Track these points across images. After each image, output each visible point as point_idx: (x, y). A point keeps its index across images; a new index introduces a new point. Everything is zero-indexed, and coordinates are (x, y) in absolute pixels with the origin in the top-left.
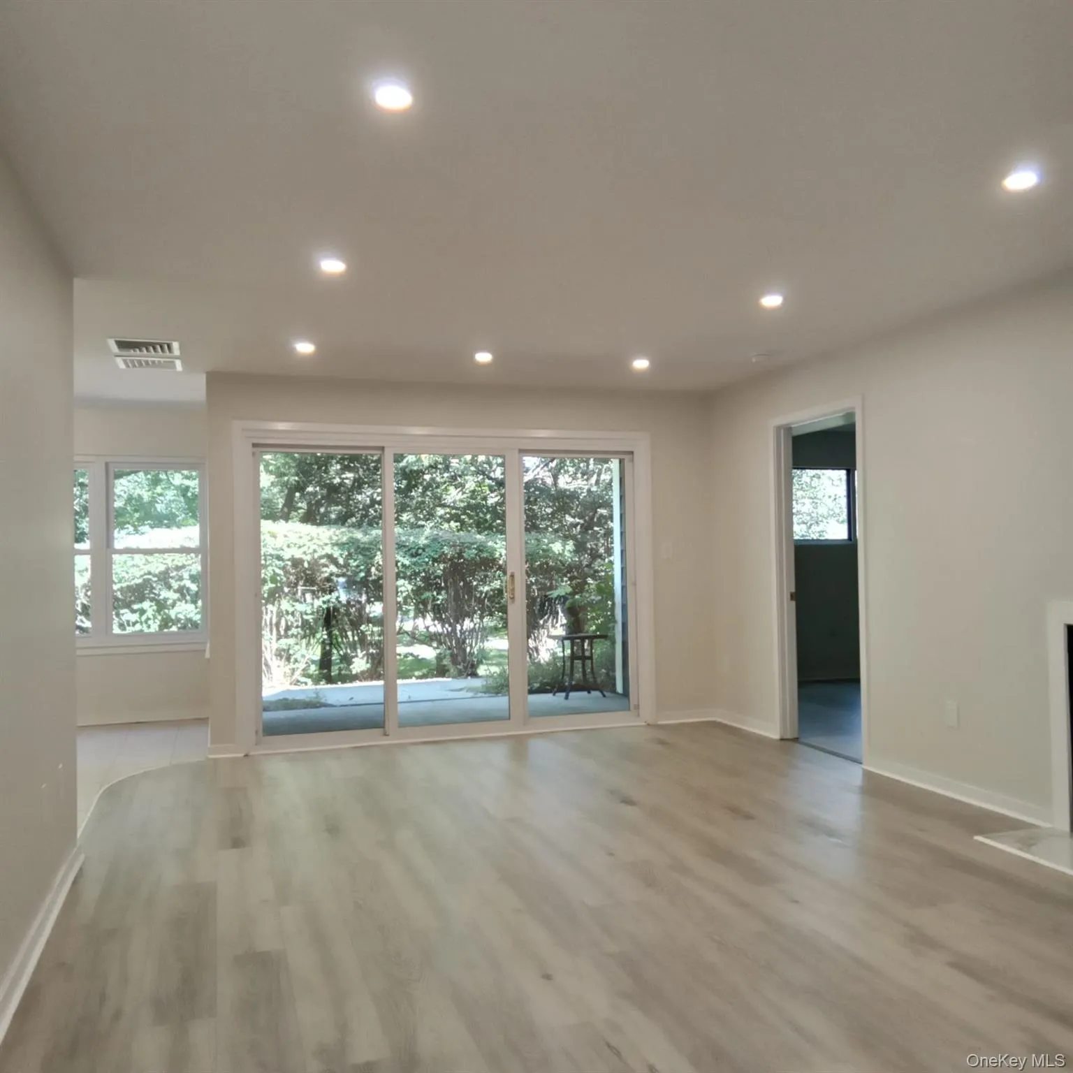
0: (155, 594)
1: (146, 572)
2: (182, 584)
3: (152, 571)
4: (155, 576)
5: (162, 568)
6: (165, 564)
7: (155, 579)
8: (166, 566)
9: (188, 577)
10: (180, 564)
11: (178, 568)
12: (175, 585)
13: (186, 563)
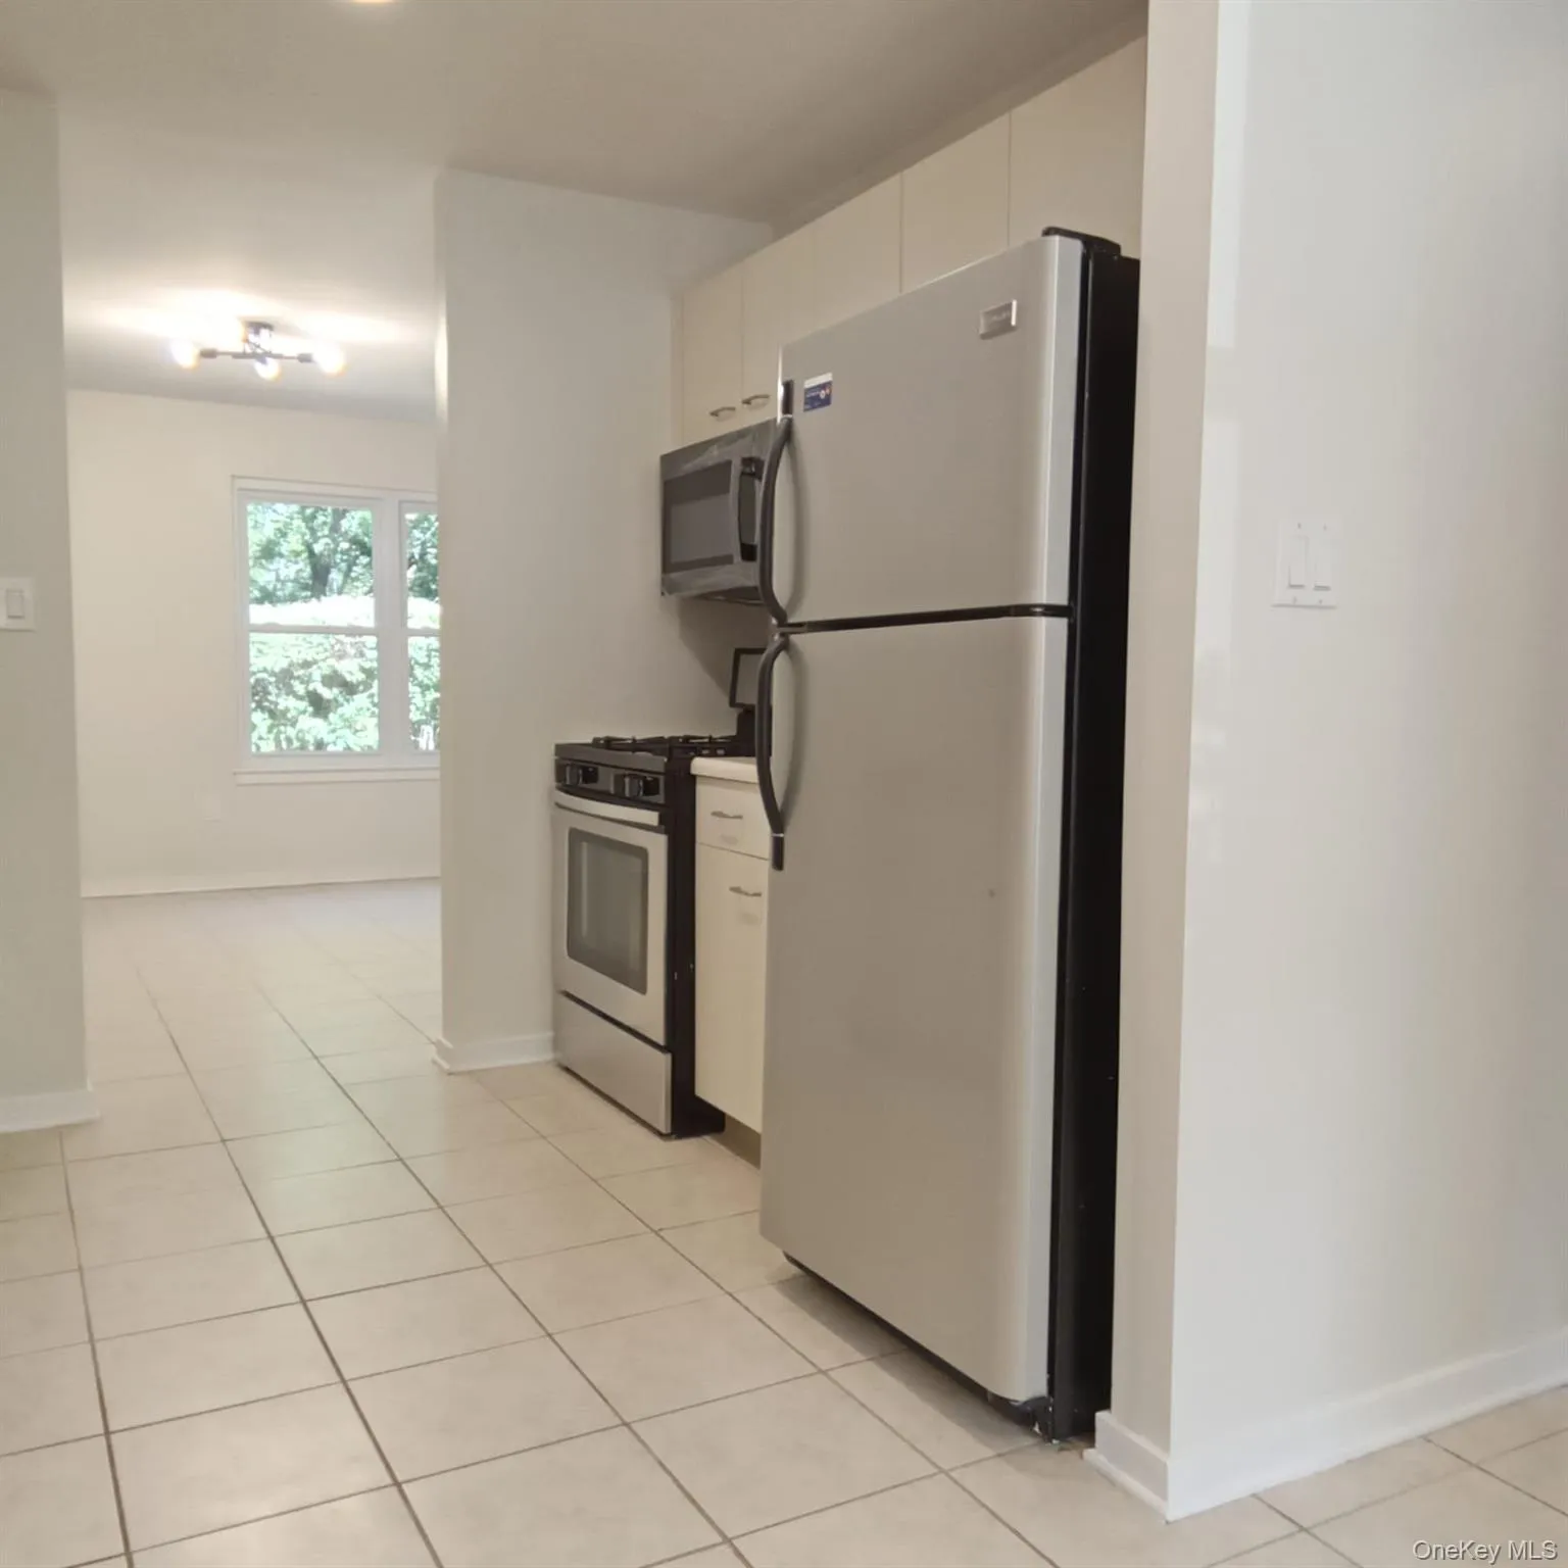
0: (271, 702)
1: (261, 669)
2: (311, 688)
3: (269, 668)
4: (273, 674)
5: (284, 664)
6: (287, 657)
7: (273, 679)
8: (289, 660)
9: (319, 679)
10: (309, 659)
11: (307, 664)
12: (300, 689)
13: (317, 657)
